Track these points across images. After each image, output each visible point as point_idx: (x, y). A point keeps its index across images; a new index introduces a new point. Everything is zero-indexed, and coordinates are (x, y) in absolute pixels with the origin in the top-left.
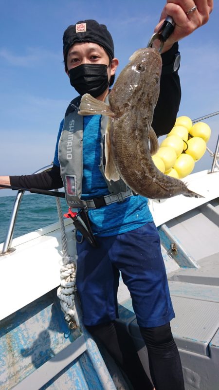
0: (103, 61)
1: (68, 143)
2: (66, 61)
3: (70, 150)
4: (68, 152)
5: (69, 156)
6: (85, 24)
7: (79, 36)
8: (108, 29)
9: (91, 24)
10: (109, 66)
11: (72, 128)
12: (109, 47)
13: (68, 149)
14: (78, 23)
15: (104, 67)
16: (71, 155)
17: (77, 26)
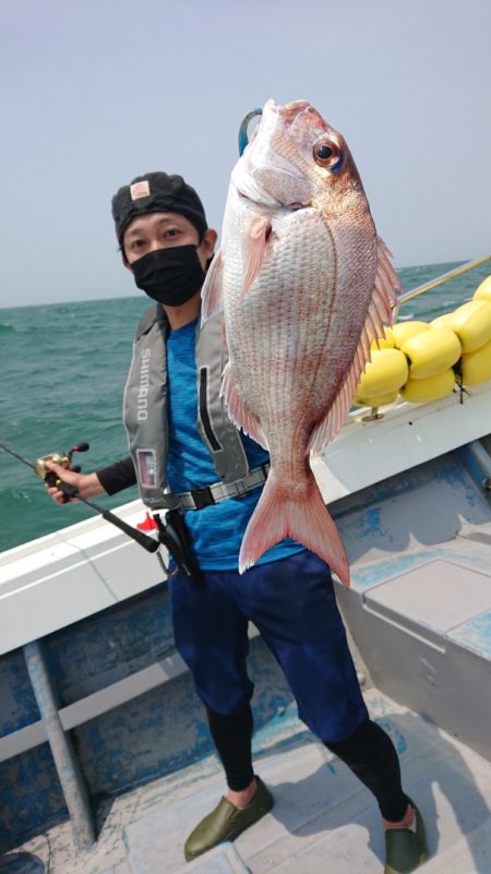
0: (189, 239)
1: (141, 390)
2: (123, 249)
3: (143, 404)
4: (140, 407)
5: (143, 415)
6: (146, 184)
7: (138, 206)
8: (187, 182)
9: (156, 180)
10: (200, 243)
11: (147, 364)
12: (195, 212)
13: (140, 401)
14: (133, 183)
15: (191, 249)
16: (146, 412)
17: (133, 188)
